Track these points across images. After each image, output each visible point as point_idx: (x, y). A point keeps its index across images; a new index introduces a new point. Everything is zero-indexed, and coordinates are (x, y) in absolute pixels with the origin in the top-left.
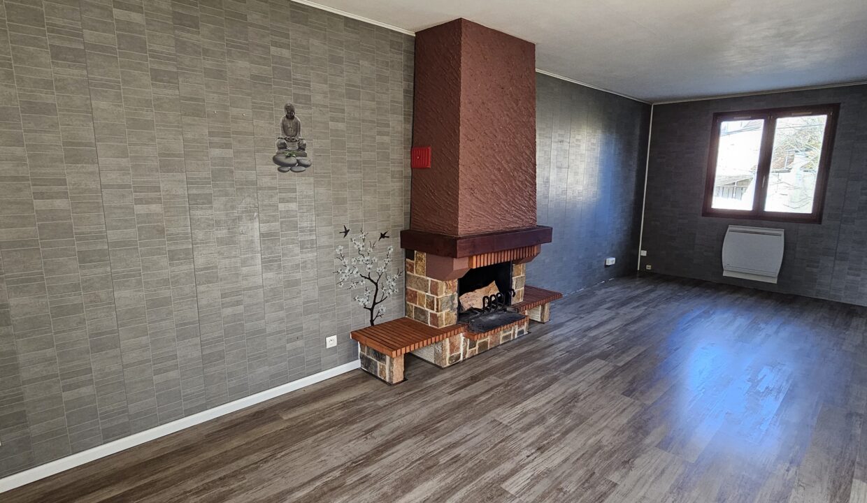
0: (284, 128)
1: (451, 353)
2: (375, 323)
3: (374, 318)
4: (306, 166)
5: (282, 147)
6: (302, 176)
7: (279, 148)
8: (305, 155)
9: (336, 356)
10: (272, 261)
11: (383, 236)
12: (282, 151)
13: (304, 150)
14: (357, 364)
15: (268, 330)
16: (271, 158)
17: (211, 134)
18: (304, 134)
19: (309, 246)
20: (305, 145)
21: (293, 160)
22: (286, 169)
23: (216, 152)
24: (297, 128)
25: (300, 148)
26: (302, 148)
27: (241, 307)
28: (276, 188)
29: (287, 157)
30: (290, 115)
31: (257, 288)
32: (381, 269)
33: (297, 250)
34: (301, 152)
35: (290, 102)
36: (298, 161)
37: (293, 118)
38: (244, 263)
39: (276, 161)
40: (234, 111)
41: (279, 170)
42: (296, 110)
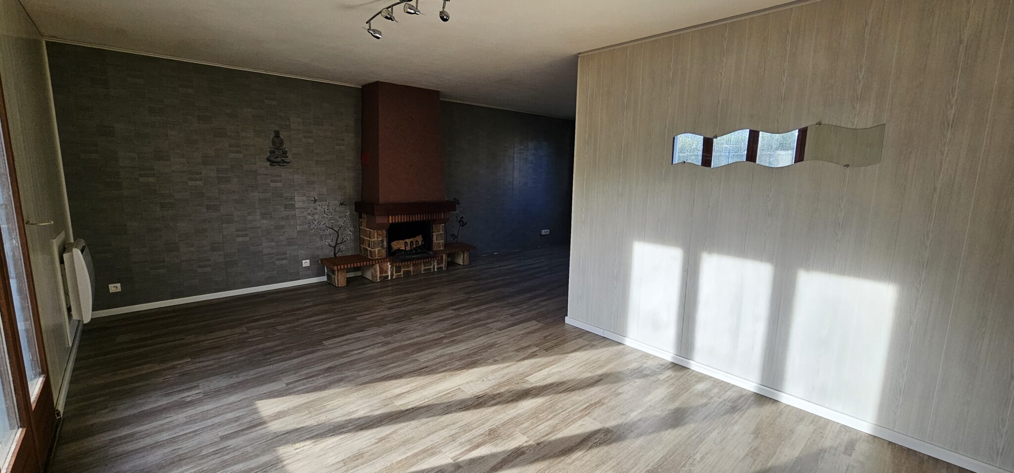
0: (274, 143)
1: (380, 274)
2: (337, 255)
3: (336, 252)
4: (288, 163)
5: (272, 152)
6: (286, 168)
7: (270, 153)
8: (287, 157)
9: (309, 272)
10: (267, 214)
11: (341, 204)
12: (272, 154)
13: (286, 154)
14: (324, 279)
15: (265, 252)
16: (266, 158)
17: (230, 146)
18: (286, 146)
19: (290, 207)
20: (287, 151)
21: (279, 160)
22: (275, 164)
23: (232, 155)
24: (282, 143)
25: (284, 153)
26: (285, 153)
27: (248, 238)
28: (268, 175)
29: (275, 158)
30: (277, 134)
31: (257, 228)
32: (341, 223)
33: (283, 209)
34: (284, 155)
35: (277, 129)
36: (282, 160)
37: (279, 137)
38: (249, 214)
39: (268, 160)
40: (243, 134)
41: (270, 165)
42: (280, 133)
